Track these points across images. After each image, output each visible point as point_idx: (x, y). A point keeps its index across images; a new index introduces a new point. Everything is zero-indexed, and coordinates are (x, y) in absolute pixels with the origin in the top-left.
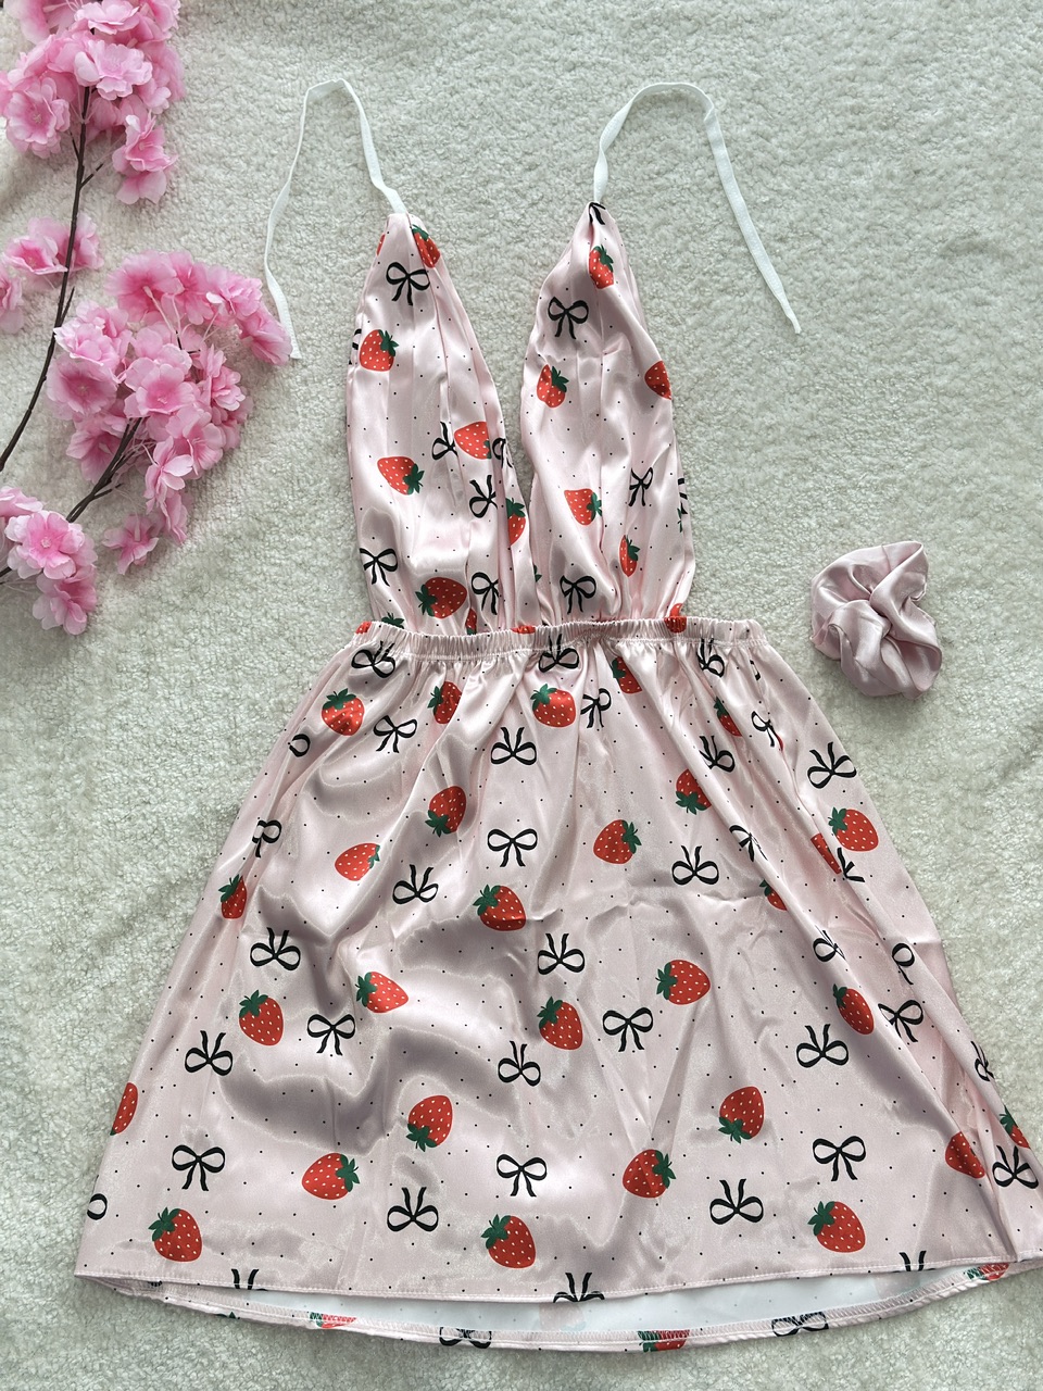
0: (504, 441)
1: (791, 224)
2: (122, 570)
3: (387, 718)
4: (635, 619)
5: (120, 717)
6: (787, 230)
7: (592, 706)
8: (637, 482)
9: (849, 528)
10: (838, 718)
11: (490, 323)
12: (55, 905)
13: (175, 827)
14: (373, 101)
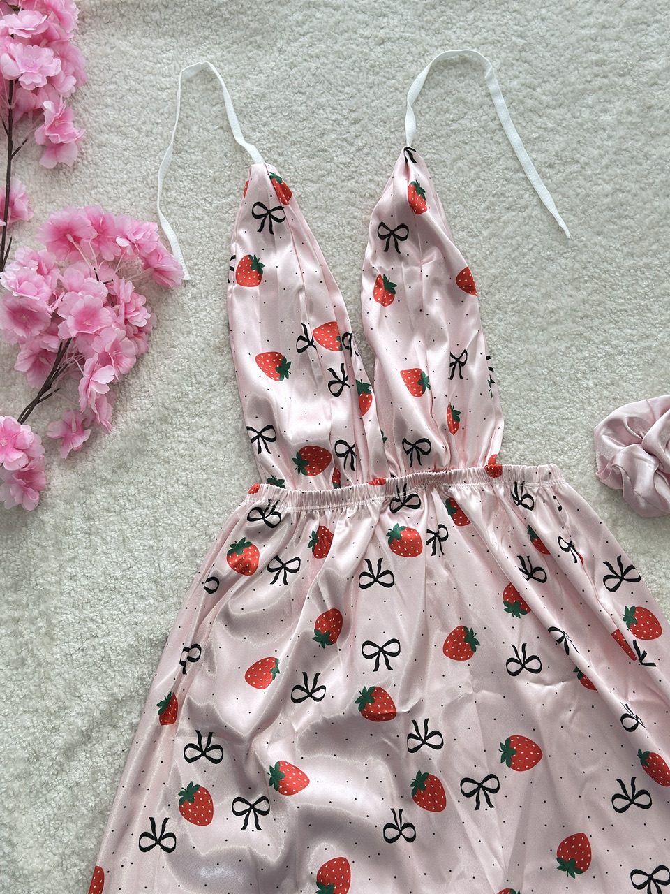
0: (351, 335)
1: (557, 153)
2: (65, 456)
3: (277, 558)
4: (462, 468)
5: (70, 570)
6: (554, 158)
7: (434, 538)
8: (455, 360)
9: (618, 386)
10: (622, 535)
11: (333, 244)
12: (29, 724)
13: (118, 654)
14: (231, 76)
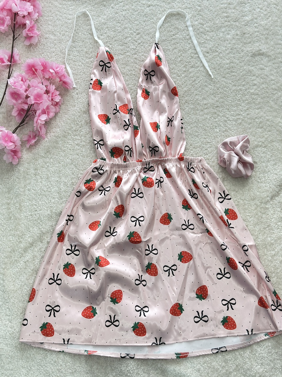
0: (133, 109)
1: (210, 48)
2: (28, 146)
3: (102, 186)
4: (170, 158)
5: (28, 187)
6: (209, 50)
7: (158, 182)
8: (169, 120)
9: (228, 132)
10: (226, 184)
11: (128, 77)
12: (11, 240)
13: (44, 217)
14: (94, 16)
